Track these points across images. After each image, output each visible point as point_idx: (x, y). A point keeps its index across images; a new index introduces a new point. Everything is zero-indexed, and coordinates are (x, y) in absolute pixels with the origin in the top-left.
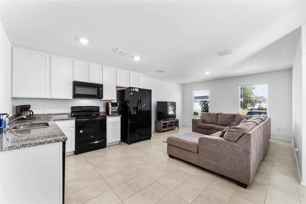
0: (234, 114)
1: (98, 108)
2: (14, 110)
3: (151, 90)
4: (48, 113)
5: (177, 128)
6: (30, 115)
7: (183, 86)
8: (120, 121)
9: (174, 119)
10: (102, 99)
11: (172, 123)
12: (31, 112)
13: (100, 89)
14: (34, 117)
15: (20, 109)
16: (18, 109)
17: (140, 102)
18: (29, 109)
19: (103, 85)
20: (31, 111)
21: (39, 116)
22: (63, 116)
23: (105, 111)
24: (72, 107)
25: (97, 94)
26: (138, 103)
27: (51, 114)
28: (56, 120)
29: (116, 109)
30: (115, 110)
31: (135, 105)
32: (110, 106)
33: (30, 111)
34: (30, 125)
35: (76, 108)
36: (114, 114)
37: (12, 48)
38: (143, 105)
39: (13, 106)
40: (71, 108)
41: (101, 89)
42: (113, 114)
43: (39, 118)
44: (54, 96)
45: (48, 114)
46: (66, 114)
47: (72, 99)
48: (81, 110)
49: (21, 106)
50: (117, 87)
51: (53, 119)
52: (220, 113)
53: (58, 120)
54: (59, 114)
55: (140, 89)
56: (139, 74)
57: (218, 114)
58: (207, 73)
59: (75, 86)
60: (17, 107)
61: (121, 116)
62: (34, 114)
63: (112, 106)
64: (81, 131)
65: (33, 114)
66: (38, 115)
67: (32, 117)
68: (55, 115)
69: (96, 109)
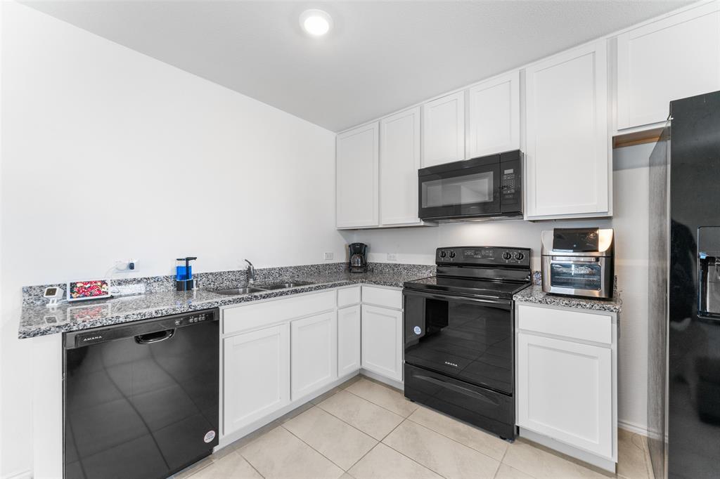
1: (523, 254)
4: (394, 262)
13: (507, 172)
24: (438, 249)
25: (492, 200)
32: (547, 248)
39: (346, 246)
40: (435, 252)
41: (511, 171)
47: (422, 223)
48: (461, 260)
50: (618, 140)
64: (417, 330)
66: (381, 265)
69: (513, 259)
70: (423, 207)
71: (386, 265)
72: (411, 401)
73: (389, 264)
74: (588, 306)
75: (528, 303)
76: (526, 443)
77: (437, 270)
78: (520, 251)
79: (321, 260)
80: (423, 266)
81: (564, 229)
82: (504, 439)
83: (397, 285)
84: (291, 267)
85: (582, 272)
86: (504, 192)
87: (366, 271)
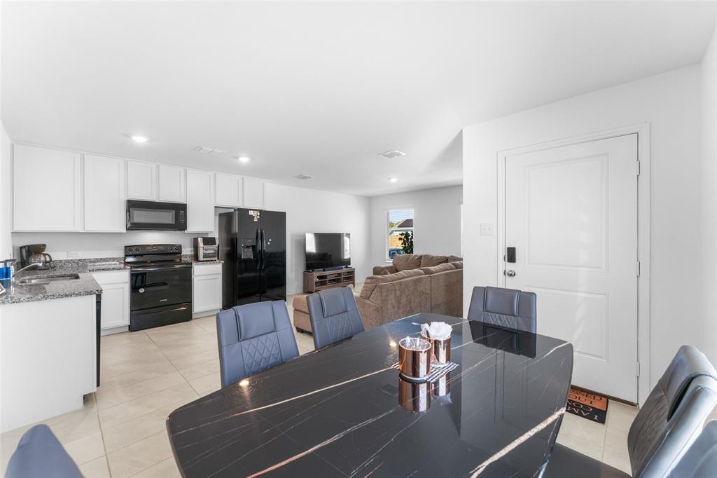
0: (446, 258)
1: (179, 248)
2: (15, 253)
3: (284, 214)
4: (78, 258)
5: (351, 286)
6: (46, 262)
7: (370, 202)
8: (221, 272)
9: (347, 267)
10: (186, 232)
11: (340, 274)
12: (47, 256)
13: (181, 212)
14: (52, 265)
15: (26, 252)
16: (24, 252)
17: (260, 237)
18: (43, 251)
19: (186, 205)
20: (47, 254)
21: (63, 264)
22: (107, 263)
23: (193, 253)
24: (125, 247)
25: (174, 223)
26: (257, 238)
27: (85, 260)
28: (93, 270)
29: (213, 250)
30: (212, 252)
31: (249, 242)
32: (201, 244)
33: (45, 255)
34: (48, 277)
35: (134, 249)
36: (209, 259)
37: (13, 146)
38: (267, 241)
39: (13, 247)
40: (123, 249)
41: (183, 212)
42: (206, 259)
43: (62, 267)
44: (91, 227)
45: (79, 260)
46: (114, 259)
47: (125, 231)
48: (144, 252)
49: (29, 246)
51: (89, 268)
52: (425, 256)
53: (98, 270)
54: (101, 259)
55: (262, 212)
57: (421, 256)
58: (394, 180)
59: (131, 209)
60: (21, 248)
61: (223, 262)
62: (53, 260)
63: (204, 244)
65: (51, 260)
66: (61, 261)
67: (50, 265)
68: (94, 262)
69: (174, 250)
71: (67, 261)
73: (71, 260)
74: (215, 263)
75: (198, 266)
76: (195, 319)
78: (177, 246)
81: (205, 238)
82: (187, 321)
86: (180, 221)
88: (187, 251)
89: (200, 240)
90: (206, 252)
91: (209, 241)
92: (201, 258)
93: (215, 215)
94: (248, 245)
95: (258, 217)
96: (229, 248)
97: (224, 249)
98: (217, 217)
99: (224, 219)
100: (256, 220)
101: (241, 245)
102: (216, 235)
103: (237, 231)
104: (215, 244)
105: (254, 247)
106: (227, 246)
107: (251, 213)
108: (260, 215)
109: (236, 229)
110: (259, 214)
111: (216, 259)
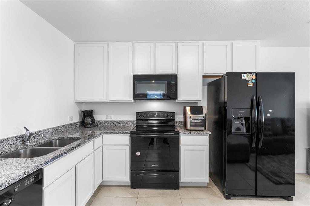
1: (173, 114)
2: (80, 115)
3: (295, 73)
10: (176, 101)
13: (172, 82)
16: (83, 115)
17: (257, 104)
19: (177, 75)
20: (93, 117)
23: (182, 120)
24: (137, 113)
25: (167, 93)
26: (252, 108)
27: (114, 121)
28: (106, 133)
29: (200, 119)
31: (241, 113)
32: (189, 113)
39: (79, 112)
40: (135, 114)
41: (174, 82)
42: (192, 128)
43: (102, 126)
44: (112, 99)
45: (112, 121)
47: (133, 101)
50: (204, 77)
55: (258, 75)
56: (258, 42)
59: (135, 82)
60: (82, 112)
61: (211, 133)
63: (192, 113)
64: (138, 154)
66: (103, 122)
69: (169, 117)
70: (135, 93)
71: (106, 122)
72: (134, 188)
73: (108, 121)
74: (203, 133)
75: (185, 134)
76: (182, 188)
77: (136, 123)
78: (171, 113)
79: (67, 122)
80: (128, 121)
81: (194, 106)
82: (176, 189)
83: (126, 133)
84: (51, 129)
85: (198, 121)
86: (171, 90)
87: (94, 126)
88: (179, 118)
89: (188, 108)
90: (193, 121)
91: (196, 110)
92: (189, 127)
93: (203, 85)
94: (239, 115)
95: (254, 81)
96: (217, 117)
97: (212, 118)
98: (206, 87)
99: (213, 88)
100: (250, 85)
101: (231, 115)
102: (204, 104)
103: (226, 99)
104: (203, 114)
105: (247, 119)
106: (215, 114)
107: (244, 77)
108: (256, 79)
109: (225, 96)
110: (254, 77)
111: (203, 128)
